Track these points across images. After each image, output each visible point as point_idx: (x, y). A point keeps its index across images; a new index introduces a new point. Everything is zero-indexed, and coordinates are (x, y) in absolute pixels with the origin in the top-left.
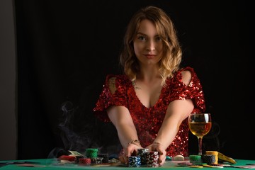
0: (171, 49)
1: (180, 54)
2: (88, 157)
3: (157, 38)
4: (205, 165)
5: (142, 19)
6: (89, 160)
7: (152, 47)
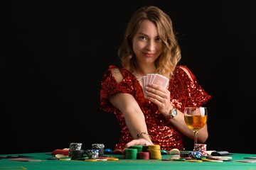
3: (157, 39)
4: (203, 159)
7: (153, 48)
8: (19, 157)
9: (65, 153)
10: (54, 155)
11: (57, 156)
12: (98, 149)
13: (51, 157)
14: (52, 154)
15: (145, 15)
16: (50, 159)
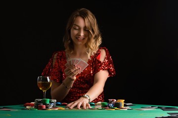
0: (94, 36)
1: (100, 39)
2: (44, 104)
4: (116, 108)
5: (77, 16)
6: (45, 106)
7: (82, 34)
8: (4, 108)
9: (32, 105)
10: (26, 106)
11: (27, 107)
12: (53, 103)
13: (24, 107)
14: (24, 106)
15: (78, 14)
16: (23, 109)
